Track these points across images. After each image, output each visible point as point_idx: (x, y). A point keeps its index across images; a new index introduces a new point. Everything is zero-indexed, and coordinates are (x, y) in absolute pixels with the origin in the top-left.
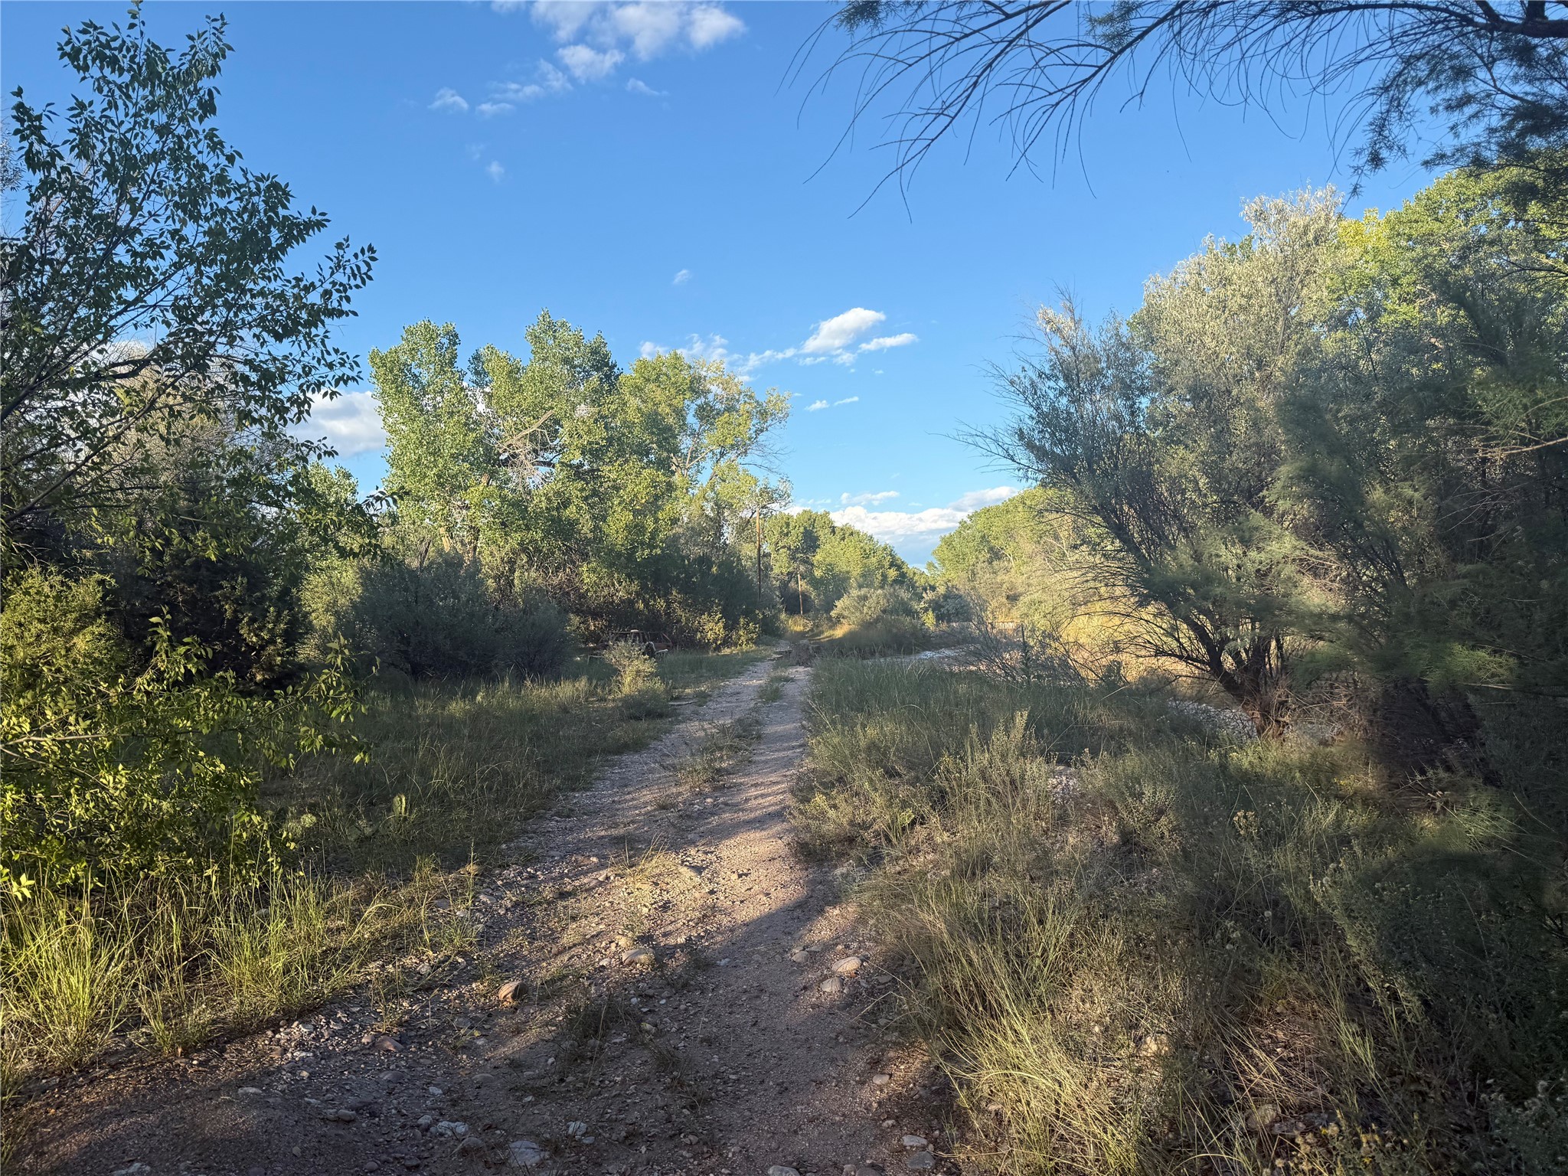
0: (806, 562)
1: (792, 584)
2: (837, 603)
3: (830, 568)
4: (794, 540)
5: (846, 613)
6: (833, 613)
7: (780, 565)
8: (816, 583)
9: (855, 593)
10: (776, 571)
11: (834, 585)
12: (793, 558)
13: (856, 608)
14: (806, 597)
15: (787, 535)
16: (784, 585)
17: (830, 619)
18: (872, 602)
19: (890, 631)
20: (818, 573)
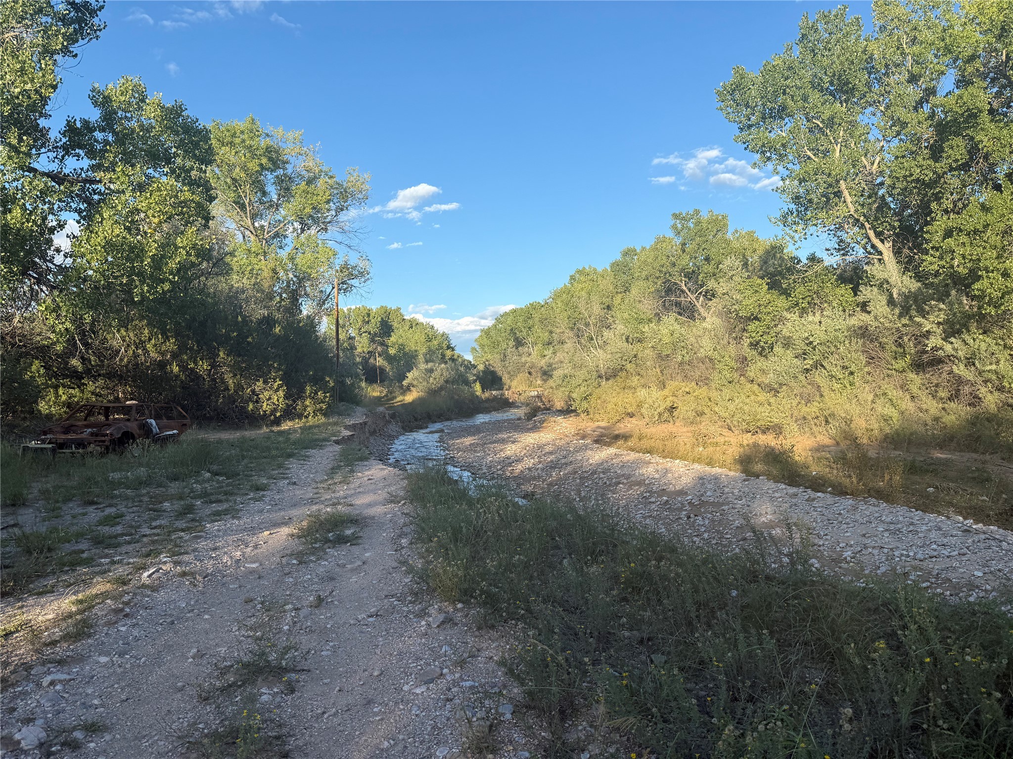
0: (383, 344)
1: (372, 360)
2: (408, 374)
3: (401, 348)
4: (373, 327)
5: (415, 383)
6: (405, 383)
7: (362, 345)
8: (390, 359)
9: (423, 366)
10: (359, 350)
11: (406, 361)
12: (372, 340)
13: (424, 380)
14: (382, 370)
15: (368, 322)
16: (365, 361)
17: (401, 387)
18: (436, 374)
19: (453, 398)
20: (392, 351)
